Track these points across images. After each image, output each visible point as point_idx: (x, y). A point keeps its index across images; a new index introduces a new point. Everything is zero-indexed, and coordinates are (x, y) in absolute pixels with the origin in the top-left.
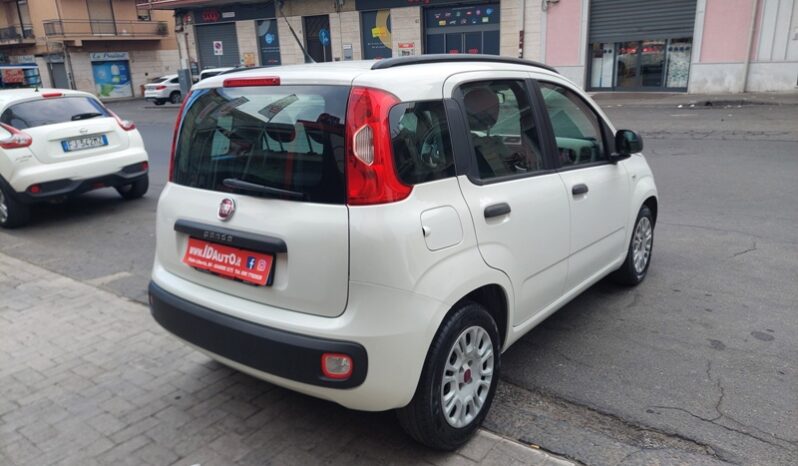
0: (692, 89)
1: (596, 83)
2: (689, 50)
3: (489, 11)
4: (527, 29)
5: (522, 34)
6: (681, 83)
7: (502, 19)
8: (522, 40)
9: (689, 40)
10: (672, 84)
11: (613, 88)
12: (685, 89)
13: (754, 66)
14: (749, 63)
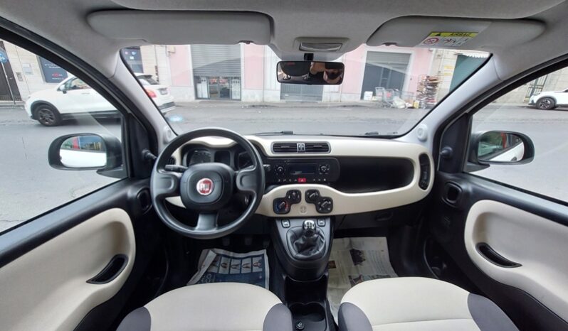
0: (243, 100)
1: (200, 96)
2: (240, 82)
3: (133, 53)
4: (159, 66)
5: (156, 67)
6: (238, 97)
7: (143, 58)
8: (157, 71)
9: (239, 78)
10: (234, 97)
11: (209, 98)
12: (240, 100)
13: (265, 91)
14: (264, 90)
